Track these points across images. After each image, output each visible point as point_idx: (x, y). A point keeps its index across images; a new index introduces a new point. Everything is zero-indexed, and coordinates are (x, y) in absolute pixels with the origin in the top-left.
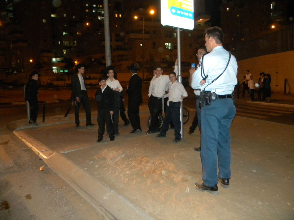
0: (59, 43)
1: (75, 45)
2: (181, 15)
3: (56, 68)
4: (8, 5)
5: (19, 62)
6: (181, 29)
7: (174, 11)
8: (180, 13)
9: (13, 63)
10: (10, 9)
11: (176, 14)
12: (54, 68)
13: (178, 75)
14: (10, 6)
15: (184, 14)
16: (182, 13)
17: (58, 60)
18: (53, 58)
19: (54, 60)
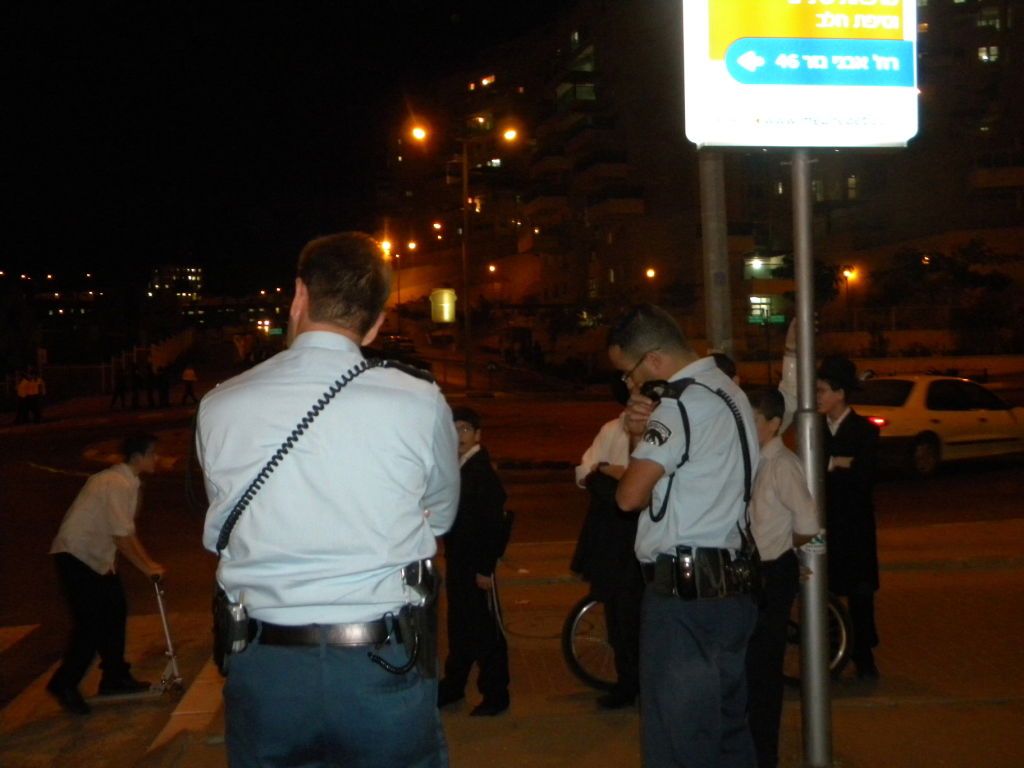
0: (780, 190)
1: (852, 194)
2: (806, 76)
3: (764, 300)
4: (581, 56)
5: (612, 280)
6: (813, 152)
7: (751, 61)
8: (804, 64)
9: (594, 285)
10: (588, 68)
11: (769, 74)
12: (754, 300)
13: (800, 410)
14: (587, 59)
15: (832, 67)
16: (815, 62)
17: (773, 267)
18: (751, 256)
19: (757, 264)
